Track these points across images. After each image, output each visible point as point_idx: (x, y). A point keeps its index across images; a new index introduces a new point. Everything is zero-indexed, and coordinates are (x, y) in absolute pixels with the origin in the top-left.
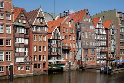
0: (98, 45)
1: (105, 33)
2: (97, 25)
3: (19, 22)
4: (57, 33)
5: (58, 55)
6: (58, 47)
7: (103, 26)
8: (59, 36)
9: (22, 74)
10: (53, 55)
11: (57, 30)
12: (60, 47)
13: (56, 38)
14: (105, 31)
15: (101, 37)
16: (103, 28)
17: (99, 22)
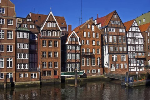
0: (133, 50)
1: (142, 37)
2: (131, 28)
3: (25, 27)
4: (75, 38)
5: (76, 62)
6: (77, 53)
7: (138, 29)
8: (78, 41)
9: (26, 81)
10: (70, 62)
11: (75, 34)
12: (79, 52)
13: (73, 43)
14: (141, 35)
15: (136, 41)
16: (139, 31)
17: (133, 25)
